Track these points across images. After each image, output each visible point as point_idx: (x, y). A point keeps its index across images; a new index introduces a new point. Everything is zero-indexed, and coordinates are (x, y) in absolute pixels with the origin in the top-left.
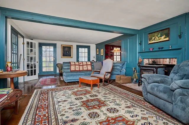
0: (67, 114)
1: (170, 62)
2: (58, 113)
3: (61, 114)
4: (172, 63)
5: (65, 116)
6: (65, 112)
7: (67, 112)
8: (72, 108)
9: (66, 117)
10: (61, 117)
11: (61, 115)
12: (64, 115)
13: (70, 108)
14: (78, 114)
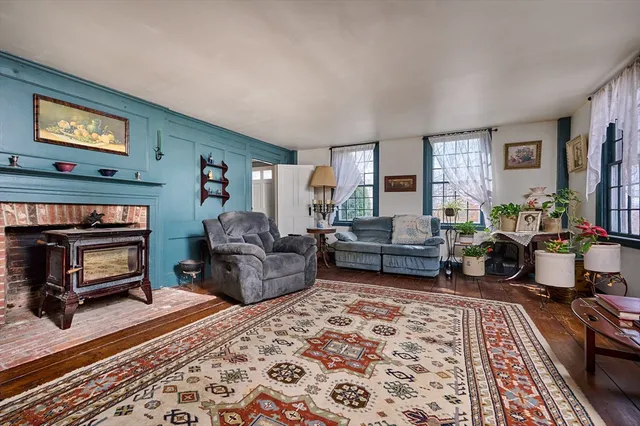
0: (440, 358)
1: (124, 217)
2: (465, 373)
3: (456, 365)
4: (131, 219)
5: (446, 355)
6: (441, 366)
7: (434, 363)
8: (414, 368)
9: (444, 352)
10: (455, 358)
11: (456, 362)
12: (447, 360)
13: (421, 370)
14: (412, 347)
